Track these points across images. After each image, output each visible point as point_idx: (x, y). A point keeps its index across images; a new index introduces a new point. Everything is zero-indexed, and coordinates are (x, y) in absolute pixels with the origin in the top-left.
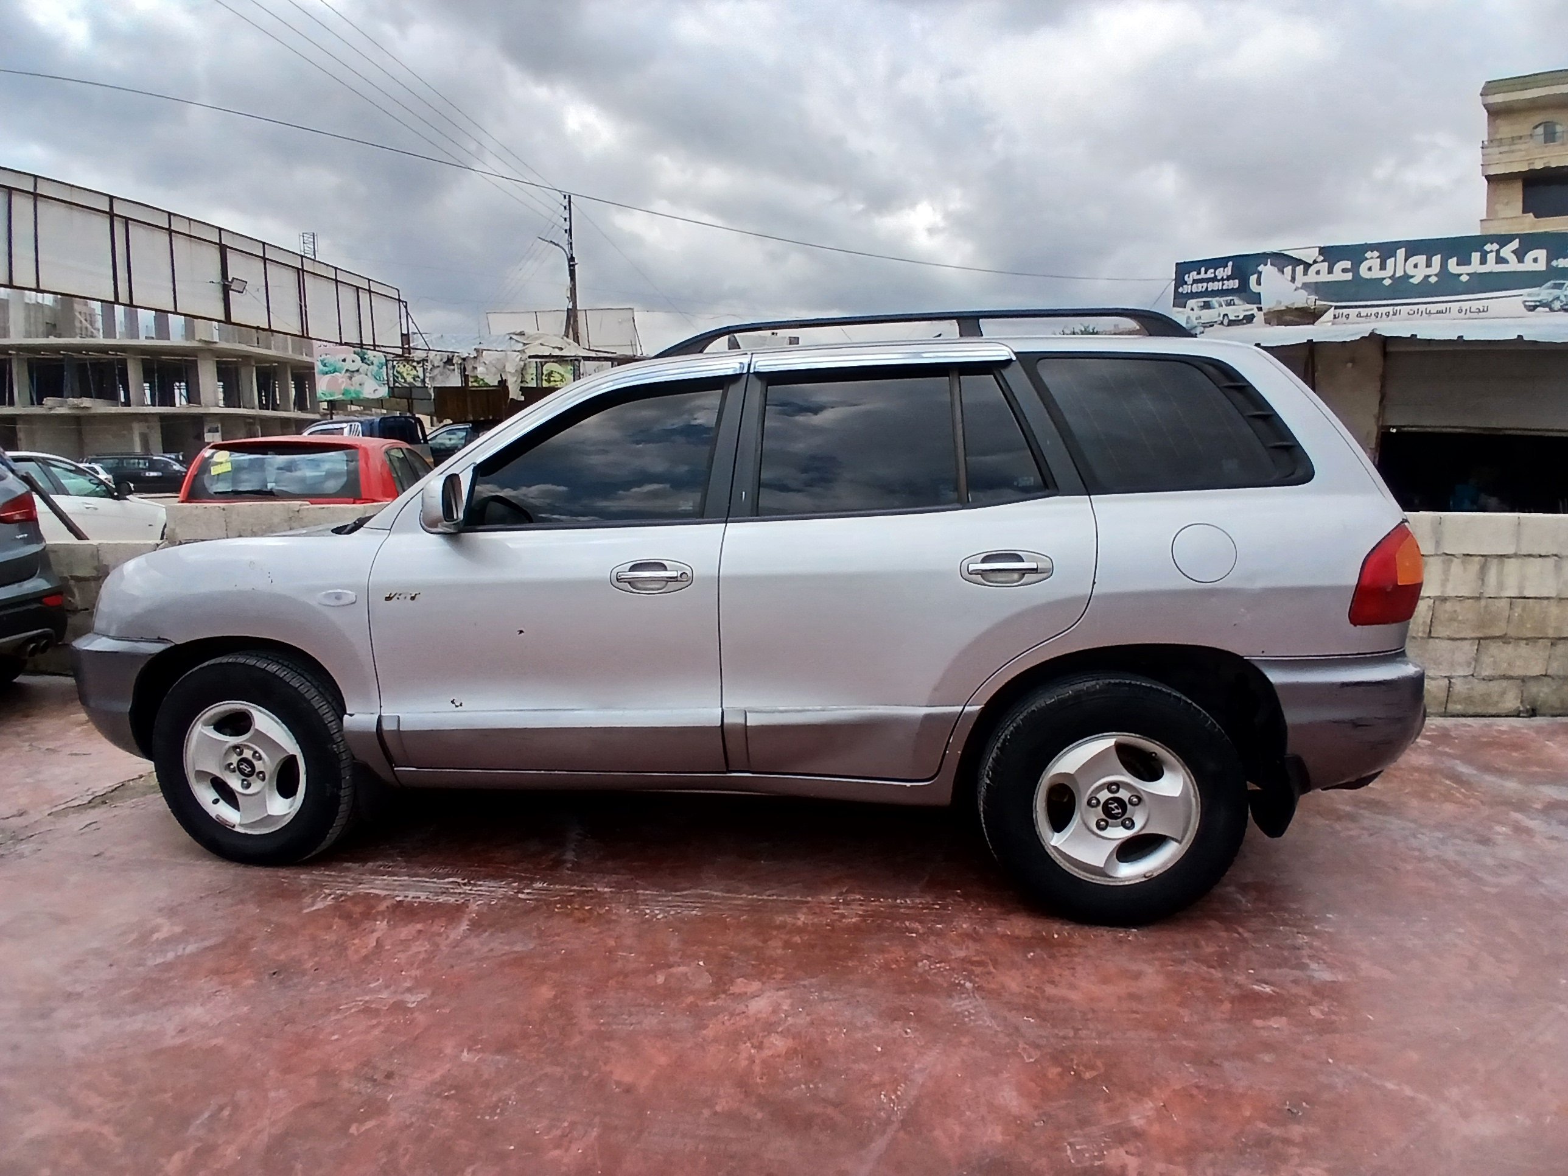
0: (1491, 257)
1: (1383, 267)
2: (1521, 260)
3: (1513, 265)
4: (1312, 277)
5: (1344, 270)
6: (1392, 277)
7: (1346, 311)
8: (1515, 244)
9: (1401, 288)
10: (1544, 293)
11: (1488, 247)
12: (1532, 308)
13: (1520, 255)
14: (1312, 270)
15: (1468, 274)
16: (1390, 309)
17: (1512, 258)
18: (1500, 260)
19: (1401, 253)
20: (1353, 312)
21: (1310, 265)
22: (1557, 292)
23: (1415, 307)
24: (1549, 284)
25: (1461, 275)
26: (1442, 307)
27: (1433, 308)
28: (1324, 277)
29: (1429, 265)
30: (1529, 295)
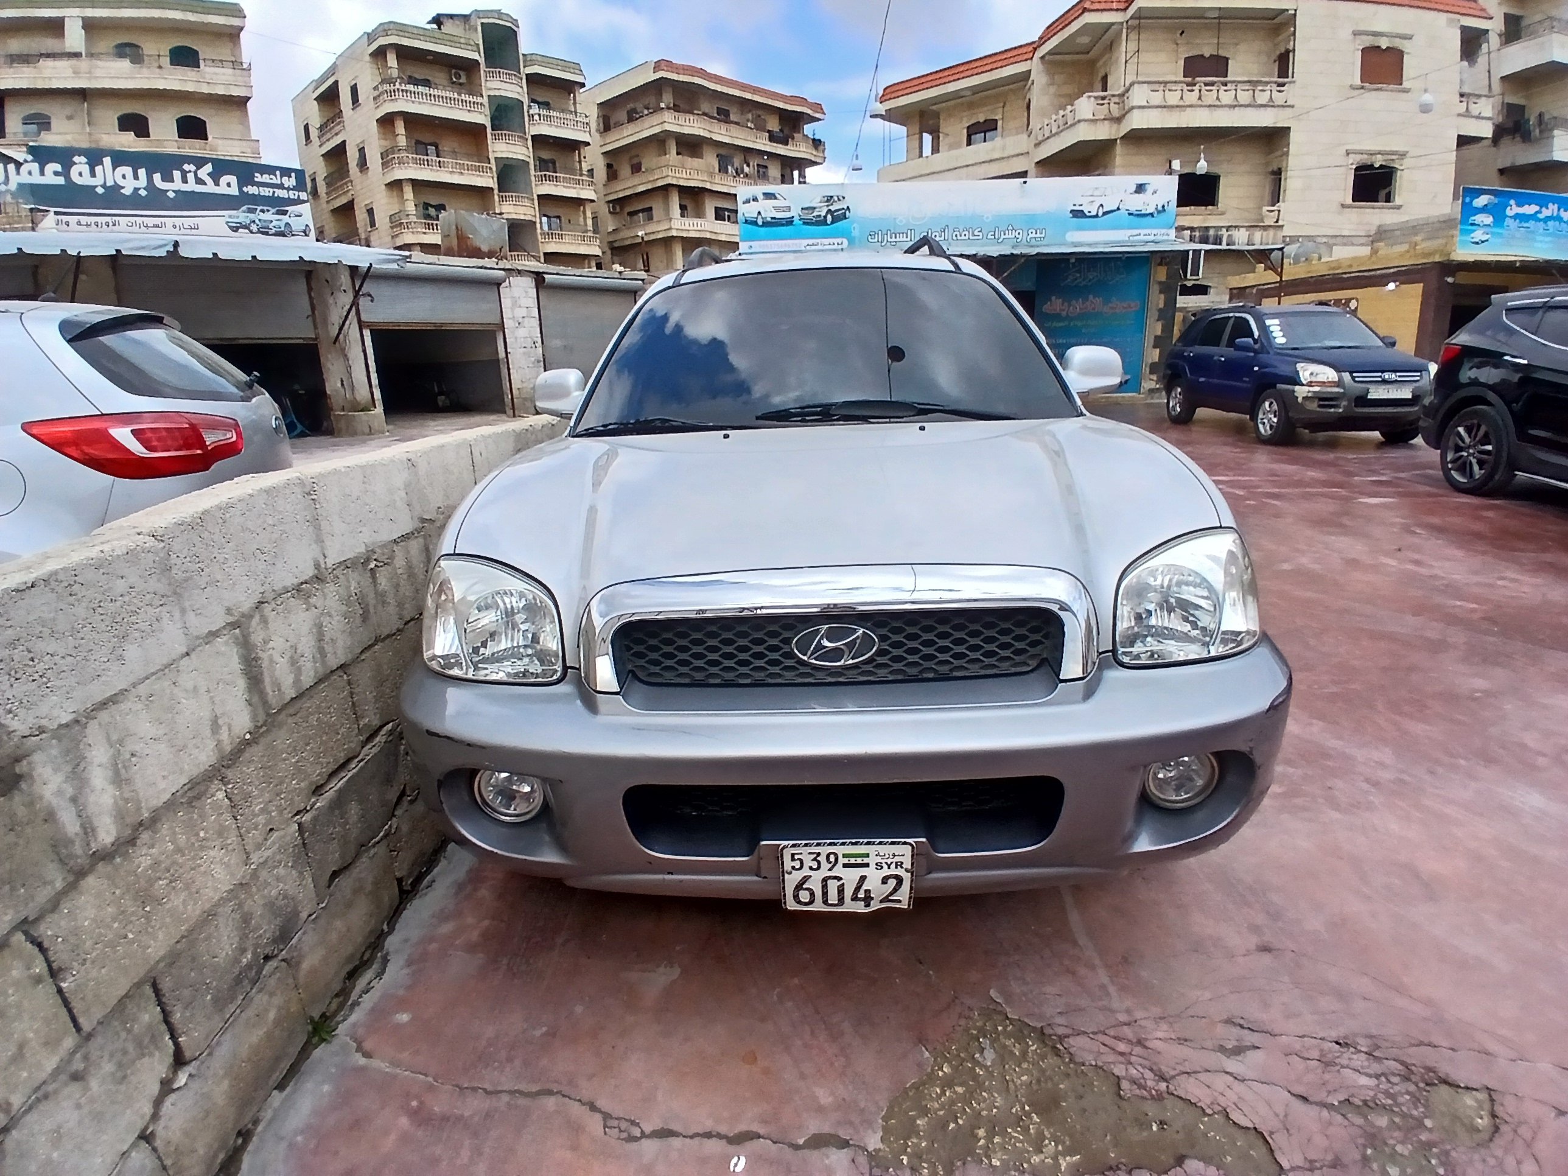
0: (191, 177)
1: (93, 174)
2: (217, 184)
3: (210, 188)
4: (25, 179)
5: (56, 173)
6: (104, 186)
7: (65, 218)
8: (208, 168)
9: (112, 199)
10: (241, 216)
11: (186, 167)
12: (235, 229)
13: (215, 177)
14: (24, 169)
15: (173, 191)
16: (108, 219)
17: (209, 180)
18: (200, 181)
19: (107, 161)
20: (73, 220)
21: (21, 164)
22: (251, 216)
23: (133, 219)
24: (244, 208)
25: (168, 191)
26: (157, 221)
27: (150, 221)
28: (37, 179)
29: (136, 177)
30: (230, 217)
